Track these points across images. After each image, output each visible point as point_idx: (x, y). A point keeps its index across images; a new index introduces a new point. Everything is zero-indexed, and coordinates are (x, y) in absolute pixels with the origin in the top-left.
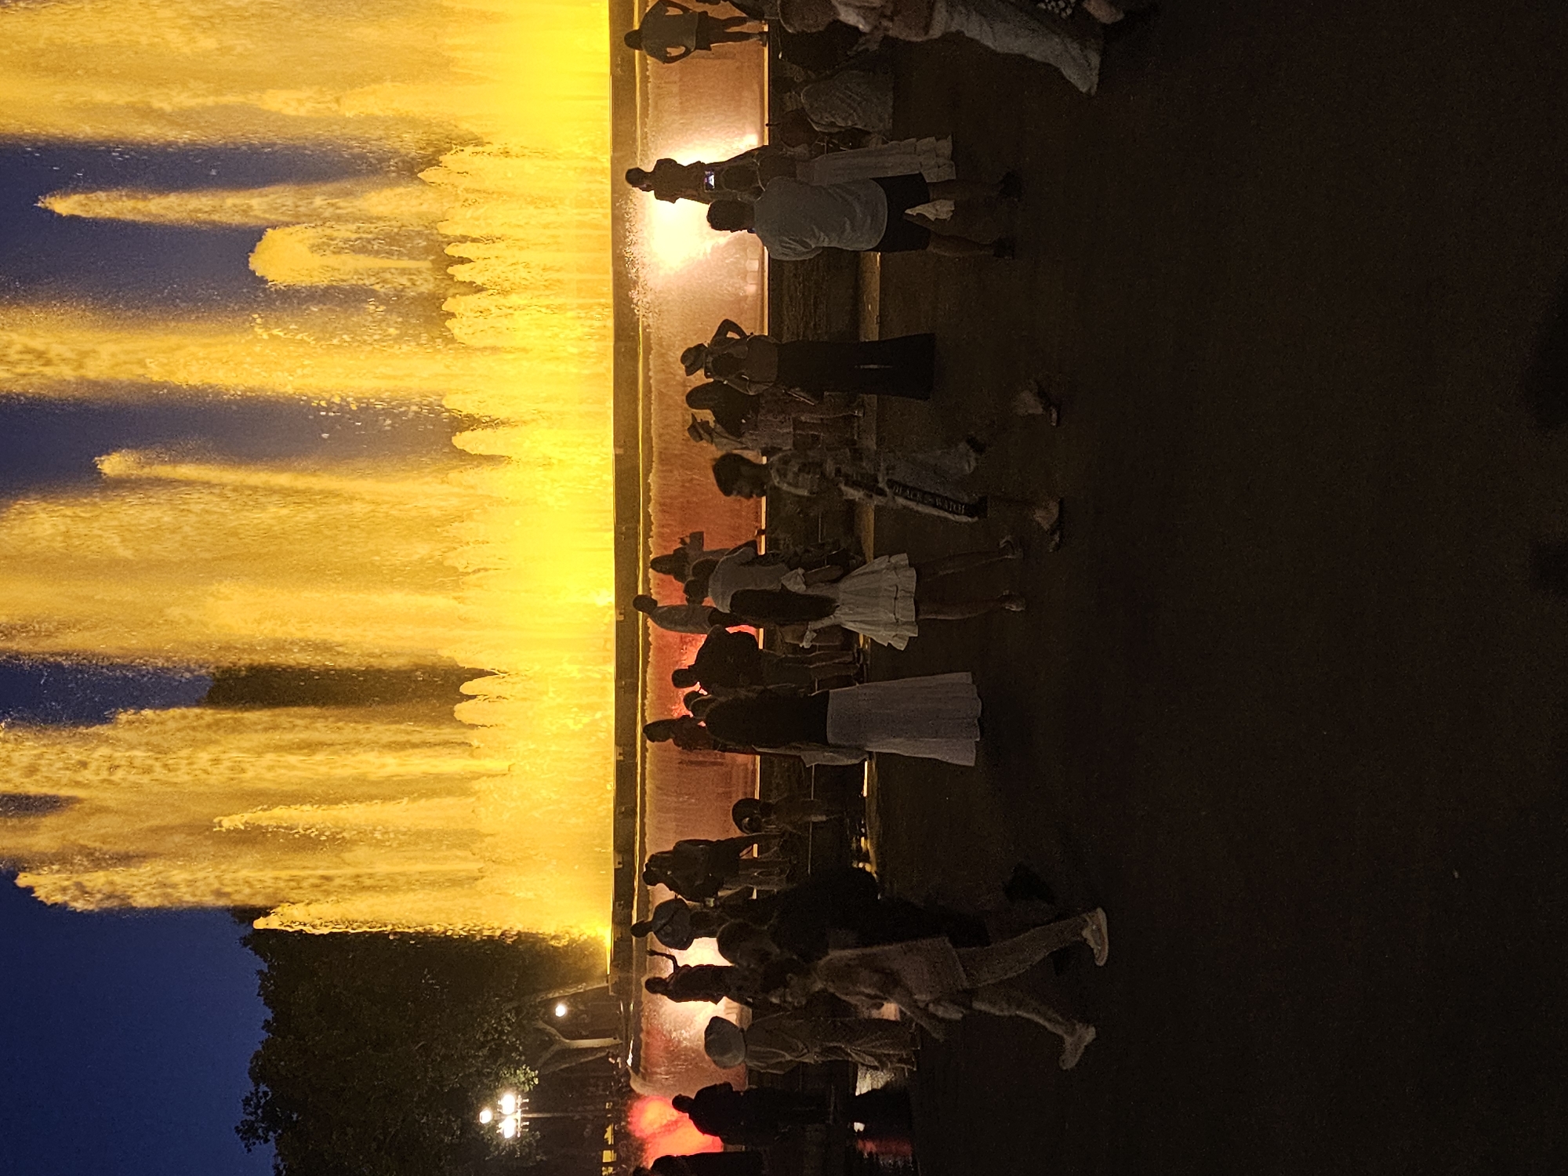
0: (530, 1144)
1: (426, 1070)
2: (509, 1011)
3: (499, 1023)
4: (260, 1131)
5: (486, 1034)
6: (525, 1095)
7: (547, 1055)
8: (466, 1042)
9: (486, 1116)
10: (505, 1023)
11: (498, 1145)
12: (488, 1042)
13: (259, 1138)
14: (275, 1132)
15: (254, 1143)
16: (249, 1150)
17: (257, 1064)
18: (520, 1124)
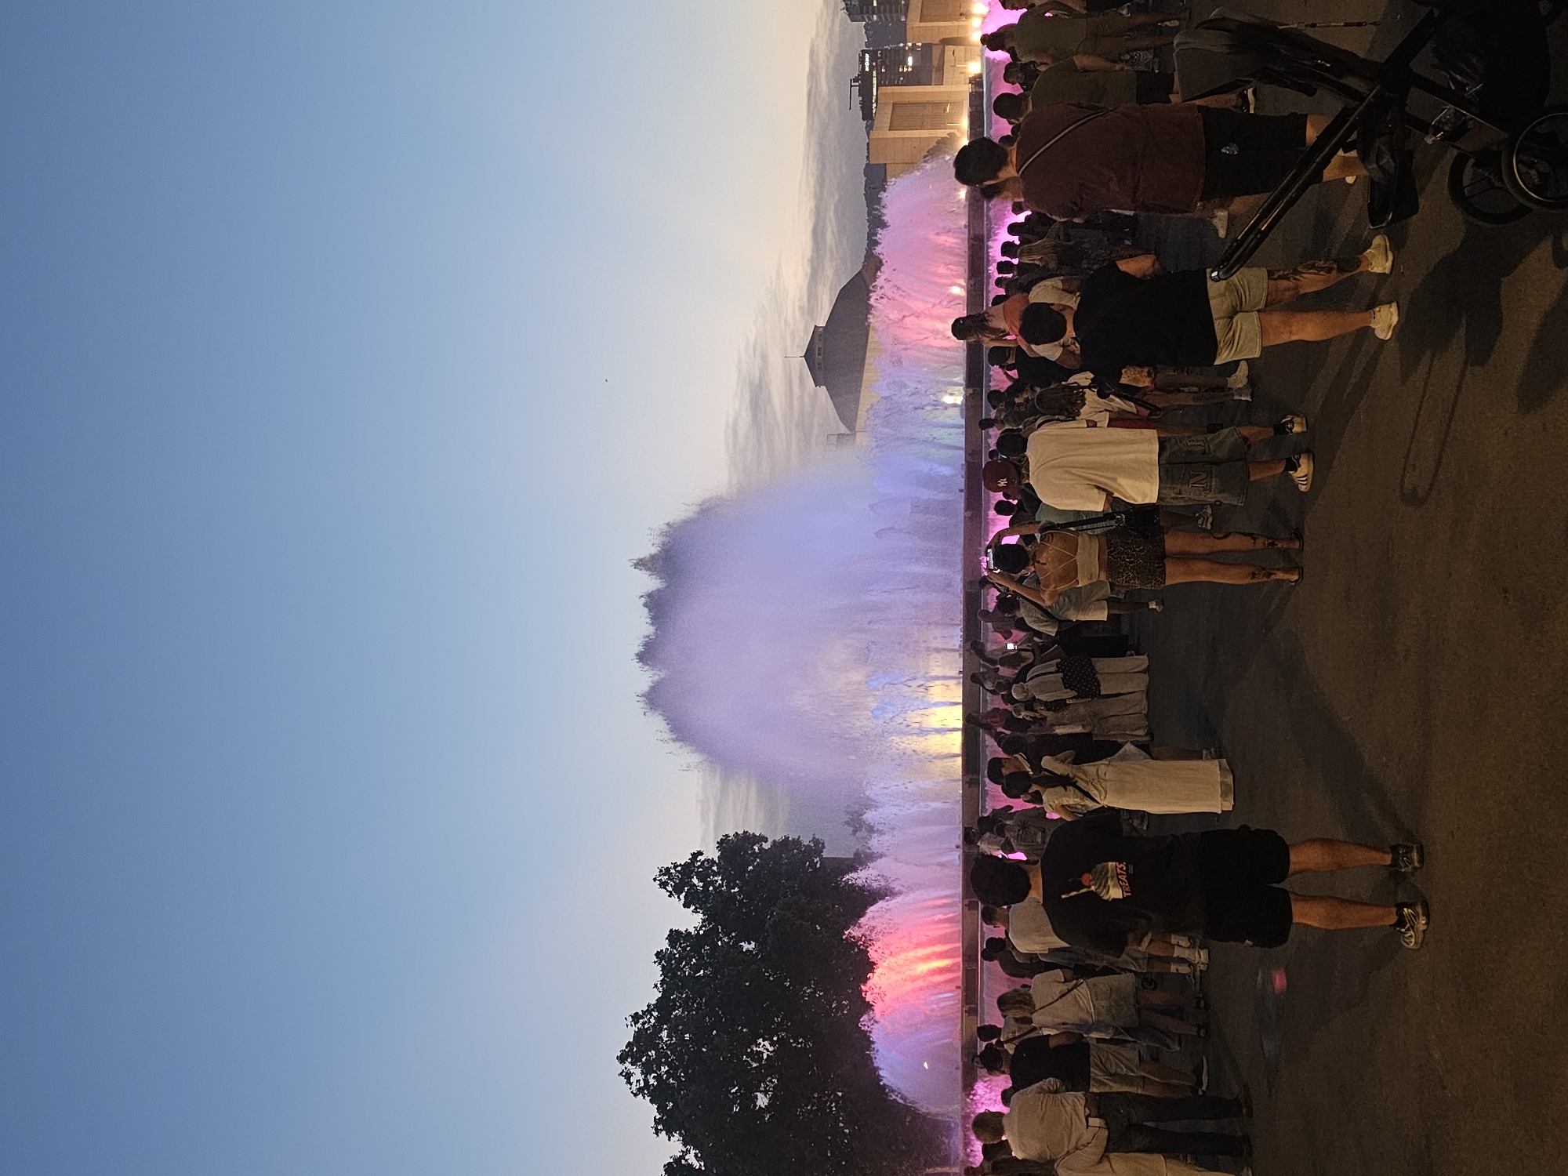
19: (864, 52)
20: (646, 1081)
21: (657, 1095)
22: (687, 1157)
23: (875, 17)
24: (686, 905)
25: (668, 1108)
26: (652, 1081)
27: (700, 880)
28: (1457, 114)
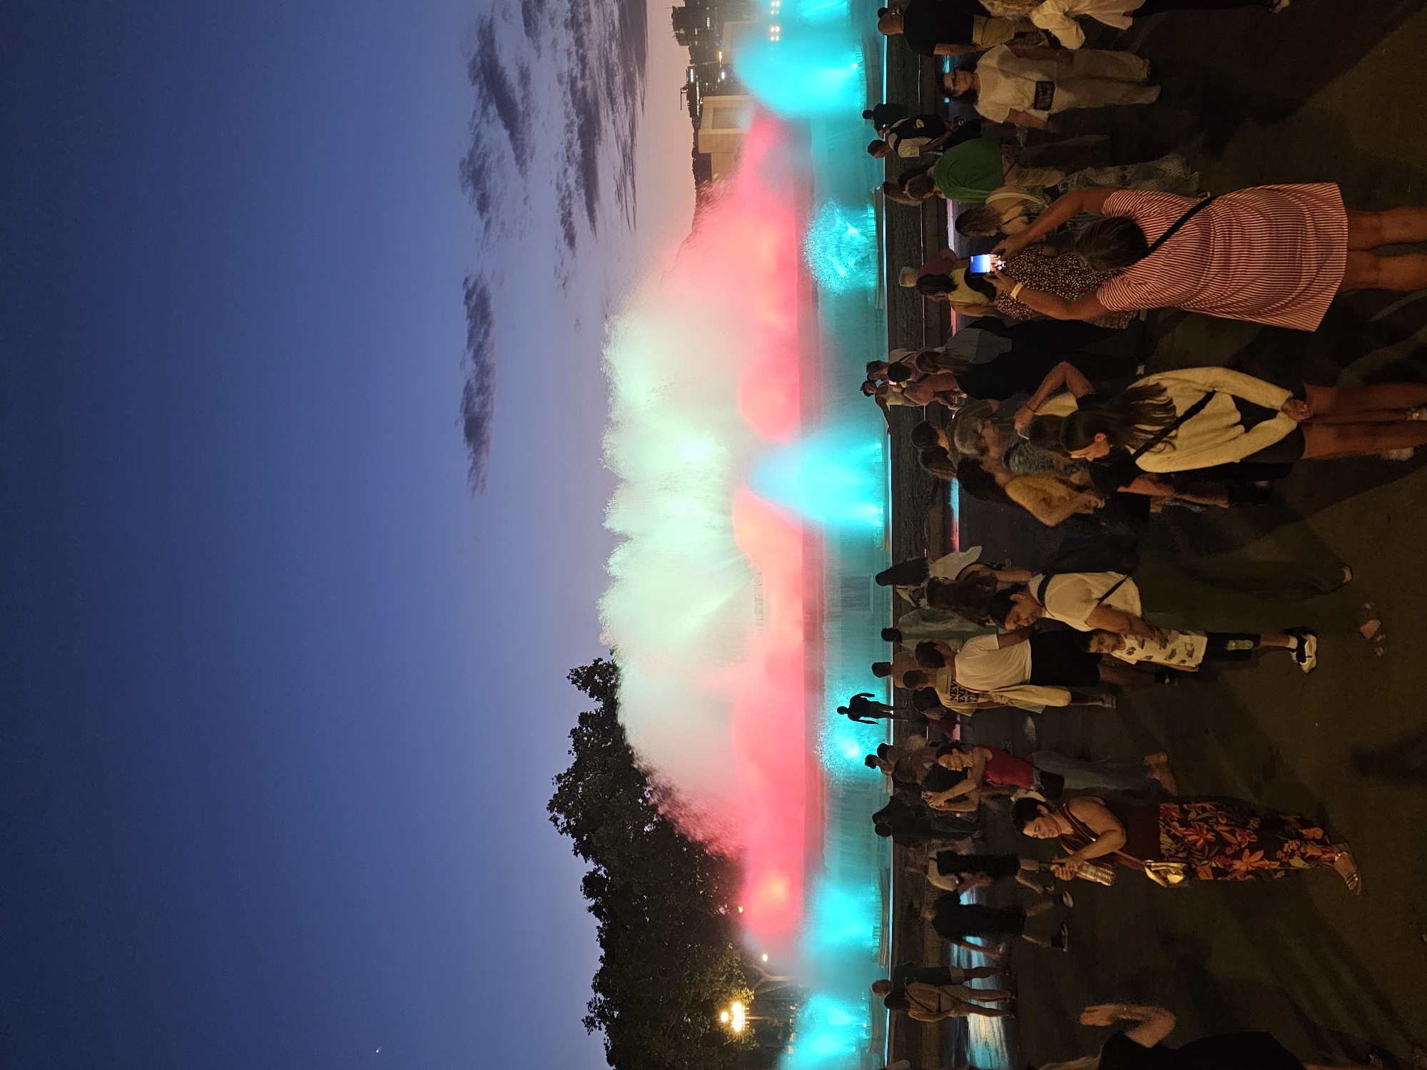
0: (749, 1037)
1: (691, 988)
2: (736, 955)
3: (731, 961)
4: (597, 1024)
5: (724, 968)
6: (749, 1005)
7: (758, 984)
8: (713, 972)
9: (724, 1017)
11: (731, 1036)
12: (725, 972)
13: (596, 1027)
14: (605, 1024)
15: (592, 1030)
16: (589, 1034)
17: (596, 981)
18: (744, 1023)
19: (689, 68)
20: (568, 823)
21: (575, 832)
22: (599, 873)
23: (696, 42)
24: (591, 696)
25: (585, 838)
26: (572, 823)
27: (600, 679)
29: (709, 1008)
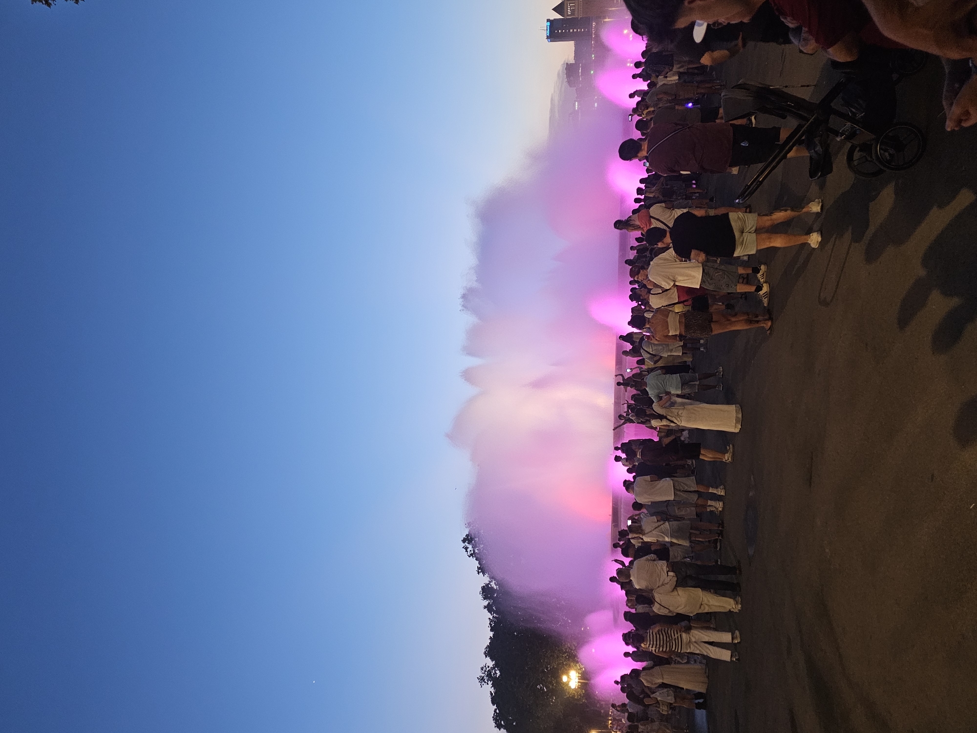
1: (544, 659)
3: (571, 646)
5: (566, 649)
8: (559, 651)
9: (564, 679)
10: (573, 646)
11: (568, 691)
13: (485, 682)
14: (491, 681)
15: (483, 684)
16: (481, 687)
17: (487, 650)
18: (577, 684)
20: (474, 551)
21: (478, 557)
22: (491, 585)
25: (483, 563)
28: (852, 128)
29: (556, 674)
